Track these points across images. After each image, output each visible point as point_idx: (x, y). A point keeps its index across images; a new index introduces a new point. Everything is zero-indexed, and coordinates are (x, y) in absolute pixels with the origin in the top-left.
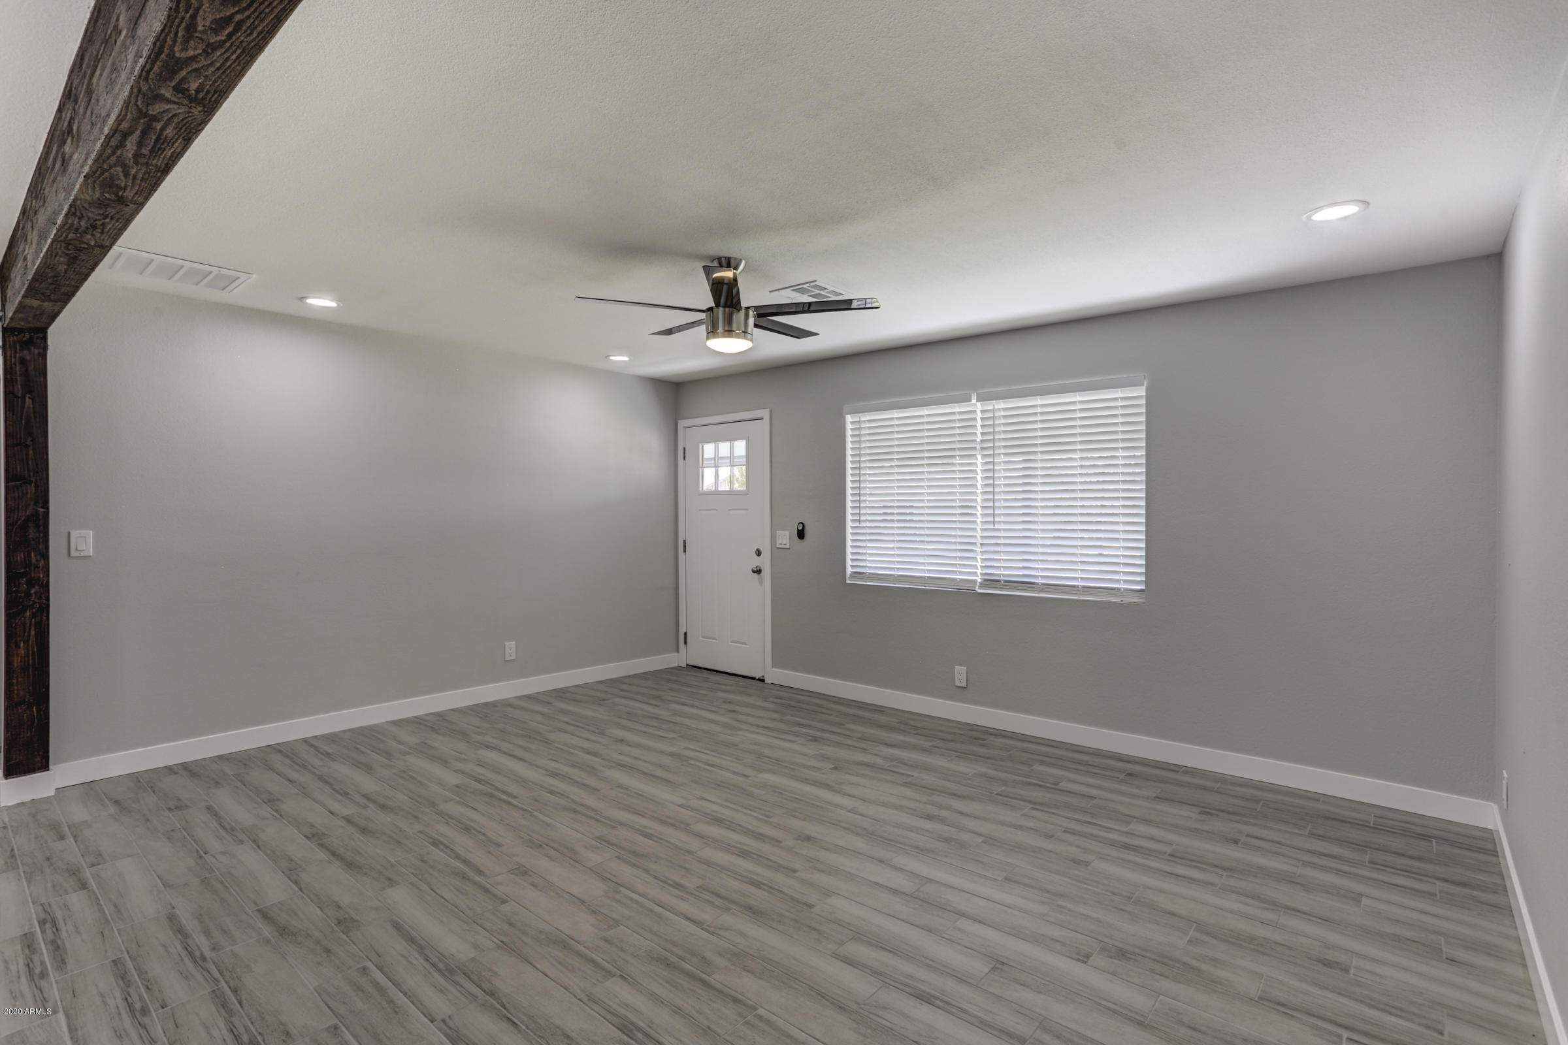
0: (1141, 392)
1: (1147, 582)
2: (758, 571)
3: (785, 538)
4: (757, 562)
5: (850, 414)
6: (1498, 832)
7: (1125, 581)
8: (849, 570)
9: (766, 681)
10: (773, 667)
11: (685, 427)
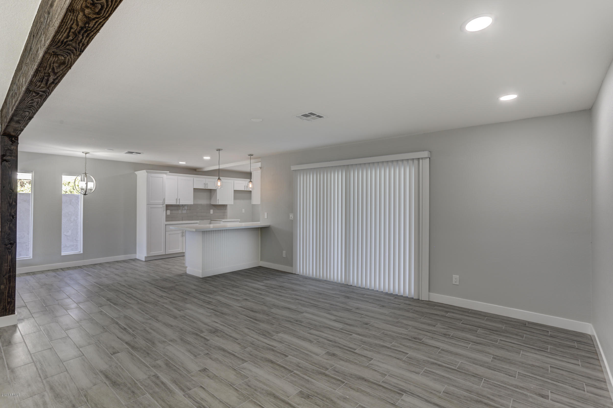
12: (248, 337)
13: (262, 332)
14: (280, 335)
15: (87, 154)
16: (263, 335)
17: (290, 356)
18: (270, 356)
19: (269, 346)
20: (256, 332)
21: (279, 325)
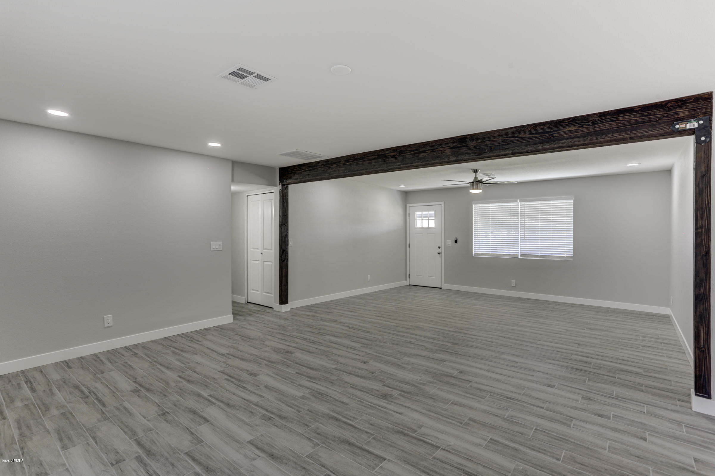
0: (572, 201)
1: (573, 254)
2: (439, 253)
3: (450, 242)
4: (439, 250)
5: (474, 204)
6: (671, 315)
7: (566, 254)
8: (474, 252)
9: (442, 288)
10: (445, 284)
11: (409, 207)
12: (340, 391)
13: (323, 397)
14: (301, 394)
16: (321, 394)
17: (294, 373)
18: (312, 373)
19: (314, 381)
20: (331, 397)
21: (300, 410)
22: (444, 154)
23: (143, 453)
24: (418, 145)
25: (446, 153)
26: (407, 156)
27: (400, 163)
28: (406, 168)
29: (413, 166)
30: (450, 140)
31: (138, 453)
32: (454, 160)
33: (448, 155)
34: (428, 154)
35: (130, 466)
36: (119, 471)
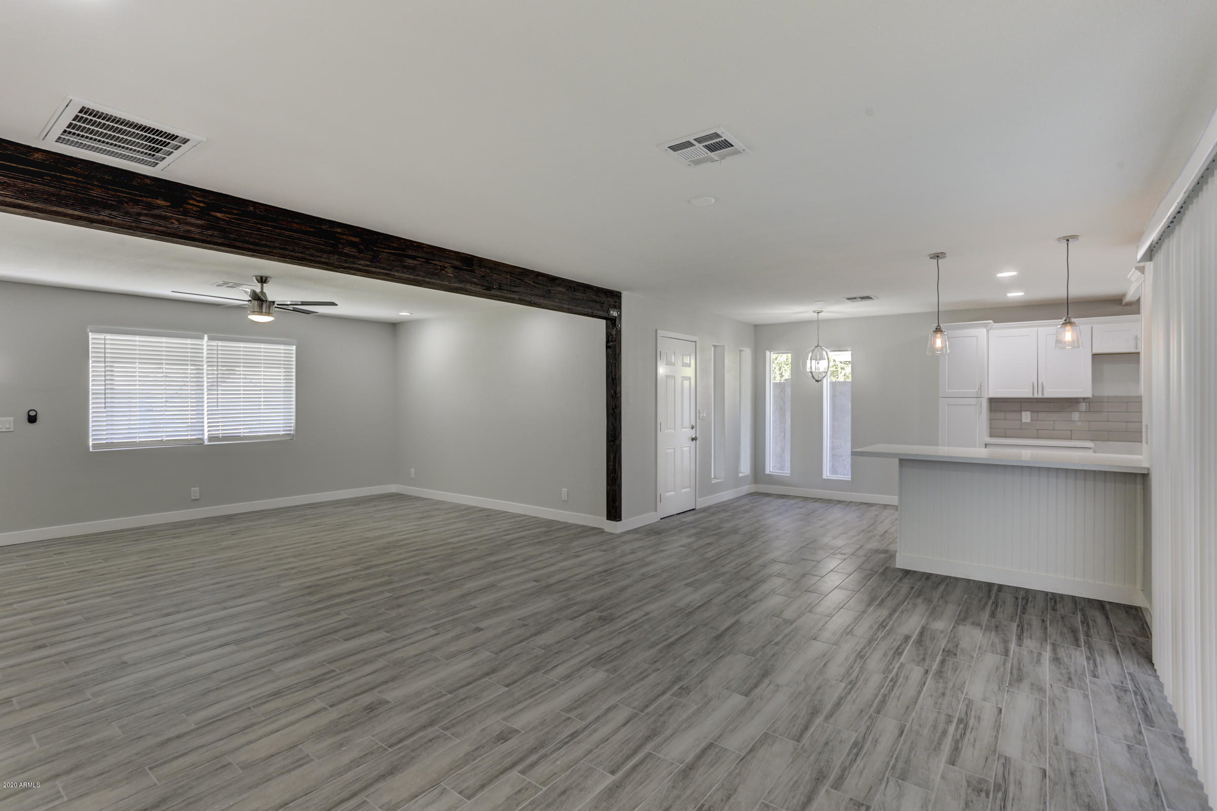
15: (819, 314)
22: (444, 272)
23: (825, 785)
24: (403, 241)
25: (447, 272)
26: (382, 253)
27: (369, 263)
28: (380, 276)
29: (393, 276)
30: (452, 254)
31: (827, 791)
32: (456, 287)
33: (450, 276)
34: (419, 265)
35: (857, 784)
36: (872, 791)
